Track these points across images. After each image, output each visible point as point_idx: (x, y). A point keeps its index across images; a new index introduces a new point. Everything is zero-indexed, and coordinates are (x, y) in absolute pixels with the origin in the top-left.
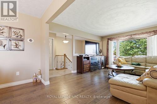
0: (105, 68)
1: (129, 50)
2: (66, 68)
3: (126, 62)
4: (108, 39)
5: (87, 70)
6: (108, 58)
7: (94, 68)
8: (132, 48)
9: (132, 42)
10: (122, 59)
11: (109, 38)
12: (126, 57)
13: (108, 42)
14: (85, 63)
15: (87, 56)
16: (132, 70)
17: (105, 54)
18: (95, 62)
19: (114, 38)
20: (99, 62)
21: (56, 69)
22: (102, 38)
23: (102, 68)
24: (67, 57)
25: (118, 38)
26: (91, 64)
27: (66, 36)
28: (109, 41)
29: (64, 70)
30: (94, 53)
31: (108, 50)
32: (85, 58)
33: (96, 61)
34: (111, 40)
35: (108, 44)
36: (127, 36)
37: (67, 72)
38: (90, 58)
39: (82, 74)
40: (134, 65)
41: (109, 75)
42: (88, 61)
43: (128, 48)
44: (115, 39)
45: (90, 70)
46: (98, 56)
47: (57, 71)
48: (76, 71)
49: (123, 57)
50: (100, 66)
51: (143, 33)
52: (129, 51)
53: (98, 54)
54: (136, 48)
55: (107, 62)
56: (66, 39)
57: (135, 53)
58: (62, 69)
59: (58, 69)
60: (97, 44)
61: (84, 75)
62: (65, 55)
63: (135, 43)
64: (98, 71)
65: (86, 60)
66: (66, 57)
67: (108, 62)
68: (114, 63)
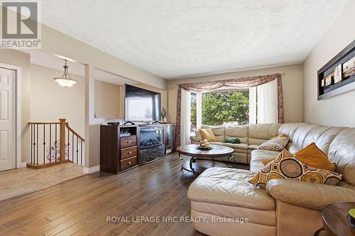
0: (174, 151)
1: (215, 112)
2: (68, 161)
3: (214, 138)
4: (181, 86)
5: (129, 160)
6: (179, 129)
7: (147, 153)
8: (220, 108)
9: (219, 97)
10: (208, 131)
11: (182, 84)
12: (215, 127)
13: (179, 92)
14: (123, 143)
15: (129, 125)
16: (230, 155)
17: (174, 120)
18: (151, 140)
19: (192, 86)
20: (159, 139)
21: (29, 166)
22: (168, 82)
23: (168, 151)
24: (69, 129)
25: (200, 85)
26: (141, 144)
27: (66, 67)
28: (183, 90)
29: (58, 168)
30: (147, 116)
31: (179, 110)
32: (123, 130)
33: (154, 137)
34: (185, 89)
35: (179, 97)
36: (217, 82)
37: (70, 172)
38: (138, 129)
39: (116, 173)
40: (230, 142)
41: (183, 168)
42: (134, 137)
43: (213, 107)
44: (195, 87)
45: (139, 161)
46: (158, 125)
47: (33, 173)
48: (97, 168)
49: (210, 126)
50: (162, 149)
51: (243, 80)
52: (215, 114)
53: (158, 120)
54: (226, 109)
55: (178, 139)
56: (66, 76)
57: (225, 119)
58: (50, 165)
59: (37, 167)
60: (156, 96)
61: (121, 177)
62: (63, 123)
63: (225, 100)
64: (157, 160)
65: (129, 134)
66: (66, 129)
67: (180, 137)
68: (193, 141)
